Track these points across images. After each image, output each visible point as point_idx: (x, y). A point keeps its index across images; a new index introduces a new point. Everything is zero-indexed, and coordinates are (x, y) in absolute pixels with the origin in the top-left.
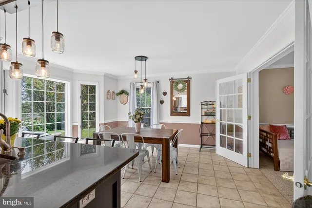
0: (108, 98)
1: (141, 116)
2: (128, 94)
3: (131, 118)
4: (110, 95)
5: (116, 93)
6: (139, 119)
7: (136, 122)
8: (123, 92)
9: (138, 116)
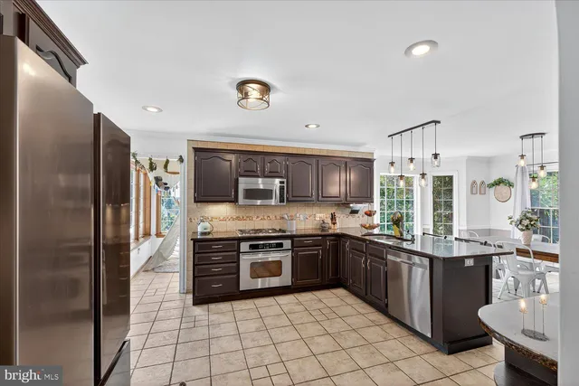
0: (472, 193)
1: (531, 221)
2: (511, 185)
3: (514, 223)
4: (477, 188)
5: (487, 183)
6: (527, 226)
7: (522, 230)
8: (499, 182)
9: (526, 222)
